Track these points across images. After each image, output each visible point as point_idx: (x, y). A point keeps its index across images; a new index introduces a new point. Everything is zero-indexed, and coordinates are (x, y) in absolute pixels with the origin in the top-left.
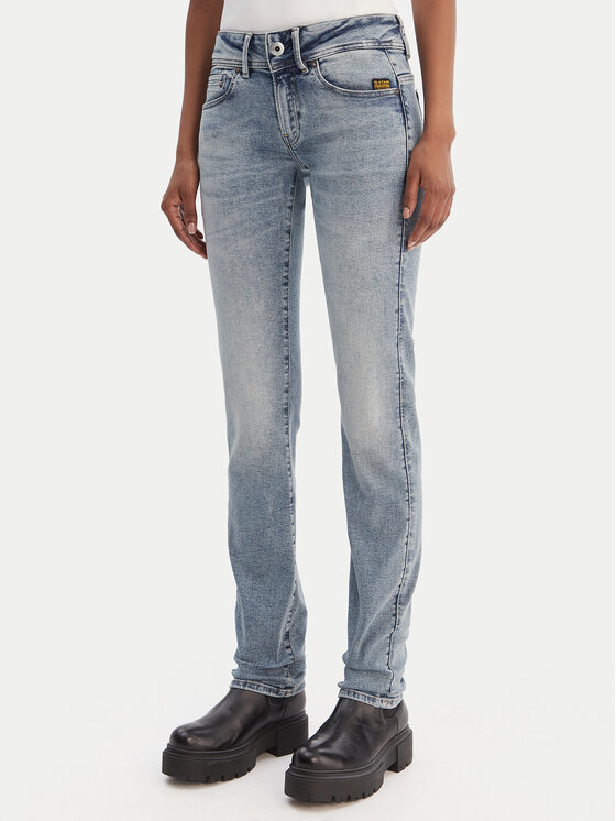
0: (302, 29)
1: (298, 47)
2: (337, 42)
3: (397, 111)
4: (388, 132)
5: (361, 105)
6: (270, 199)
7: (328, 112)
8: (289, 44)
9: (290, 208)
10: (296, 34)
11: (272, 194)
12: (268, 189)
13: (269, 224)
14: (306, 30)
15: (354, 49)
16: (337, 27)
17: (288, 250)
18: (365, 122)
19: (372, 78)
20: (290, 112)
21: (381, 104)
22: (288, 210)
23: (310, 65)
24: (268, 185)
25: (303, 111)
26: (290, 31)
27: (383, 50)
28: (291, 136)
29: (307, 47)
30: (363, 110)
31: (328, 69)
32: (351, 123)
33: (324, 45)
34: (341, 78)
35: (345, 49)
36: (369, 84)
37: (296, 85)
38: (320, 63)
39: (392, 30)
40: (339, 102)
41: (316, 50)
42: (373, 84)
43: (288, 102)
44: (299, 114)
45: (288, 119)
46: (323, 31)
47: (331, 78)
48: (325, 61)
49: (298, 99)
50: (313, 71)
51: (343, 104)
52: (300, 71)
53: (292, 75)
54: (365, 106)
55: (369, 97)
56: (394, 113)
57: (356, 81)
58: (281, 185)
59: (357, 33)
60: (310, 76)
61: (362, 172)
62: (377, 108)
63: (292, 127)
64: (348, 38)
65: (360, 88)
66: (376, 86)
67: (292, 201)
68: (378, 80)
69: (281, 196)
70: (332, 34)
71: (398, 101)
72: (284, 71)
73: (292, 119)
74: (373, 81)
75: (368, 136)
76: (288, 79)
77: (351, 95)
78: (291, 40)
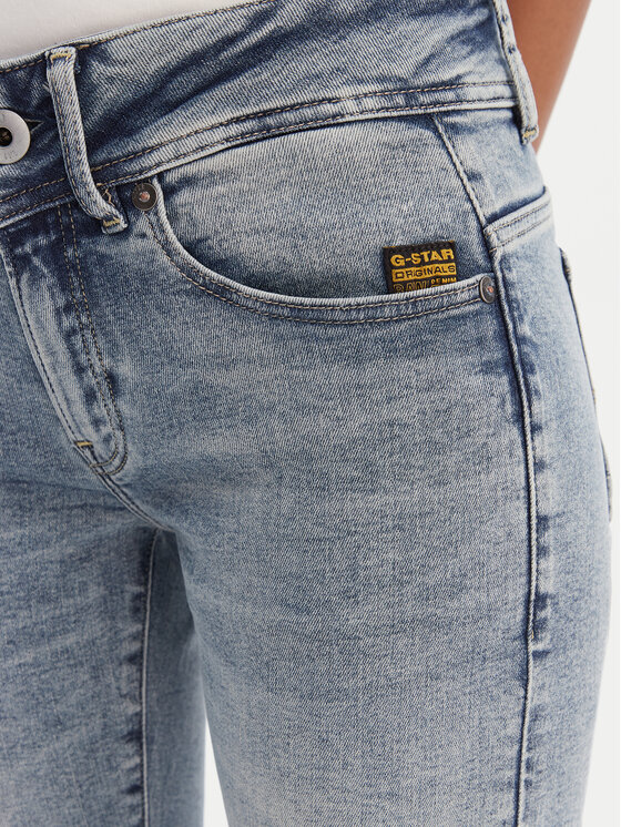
0: (88, 53)
1: (75, 130)
2: (235, 101)
3: (487, 368)
4: (452, 460)
5: (339, 356)
6: (57, 644)
7: (219, 378)
8: (43, 117)
9: (134, 659)
10: (63, 75)
11: (61, 625)
12: (46, 613)
13: (59, 724)
14: (105, 58)
15: (306, 126)
16: (230, 40)
17: (135, 789)
18: (358, 422)
19: (380, 241)
20: (80, 370)
21: (419, 349)
22: (126, 670)
23: (129, 198)
24: (44, 598)
25: (125, 369)
26: (40, 65)
27: (426, 121)
28: (99, 449)
29: (111, 128)
30: (351, 375)
31: (198, 213)
32: (305, 425)
33: (180, 116)
34: (256, 249)
35: (265, 127)
36: (370, 268)
37: (87, 278)
38: (170, 192)
39: (463, 37)
40: (254, 342)
41: (150, 137)
42: (387, 268)
43: (69, 335)
44: (112, 378)
45: (76, 393)
46: (171, 58)
47: (217, 249)
48: (188, 182)
49: (101, 328)
50: (142, 224)
51: (268, 351)
52: (95, 226)
53: (66, 238)
54: (357, 359)
55: (372, 322)
56: (477, 381)
57: (316, 260)
58: (95, 593)
59: (317, 57)
60: (134, 244)
61: (353, 618)
62: (404, 369)
63: (97, 423)
64: (275, 83)
65: (336, 284)
66: (400, 275)
67: (138, 637)
68: (406, 251)
69: (95, 627)
70: (210, 68)
71: (490, 326)
72: (36, 225)
73: (90, 397)
74: (387, 253)
75: (369, 478)
76: (54, 255)
77: (298, 316)
78: (47, 101)
